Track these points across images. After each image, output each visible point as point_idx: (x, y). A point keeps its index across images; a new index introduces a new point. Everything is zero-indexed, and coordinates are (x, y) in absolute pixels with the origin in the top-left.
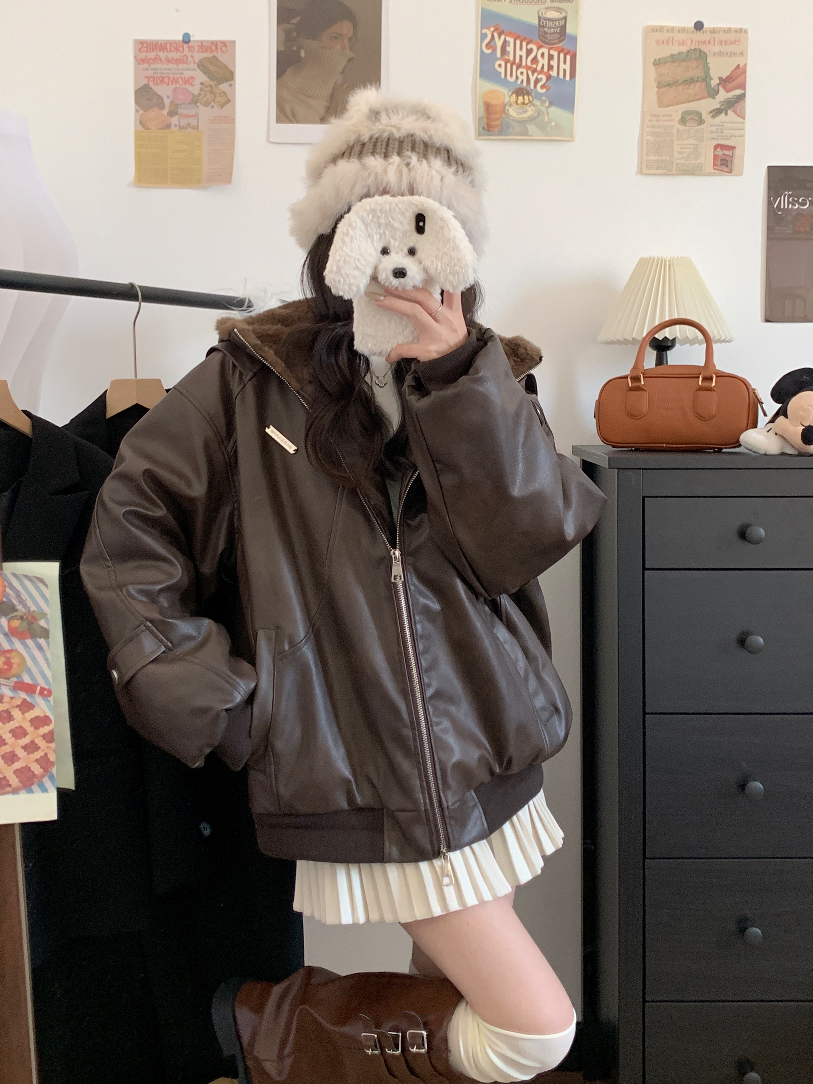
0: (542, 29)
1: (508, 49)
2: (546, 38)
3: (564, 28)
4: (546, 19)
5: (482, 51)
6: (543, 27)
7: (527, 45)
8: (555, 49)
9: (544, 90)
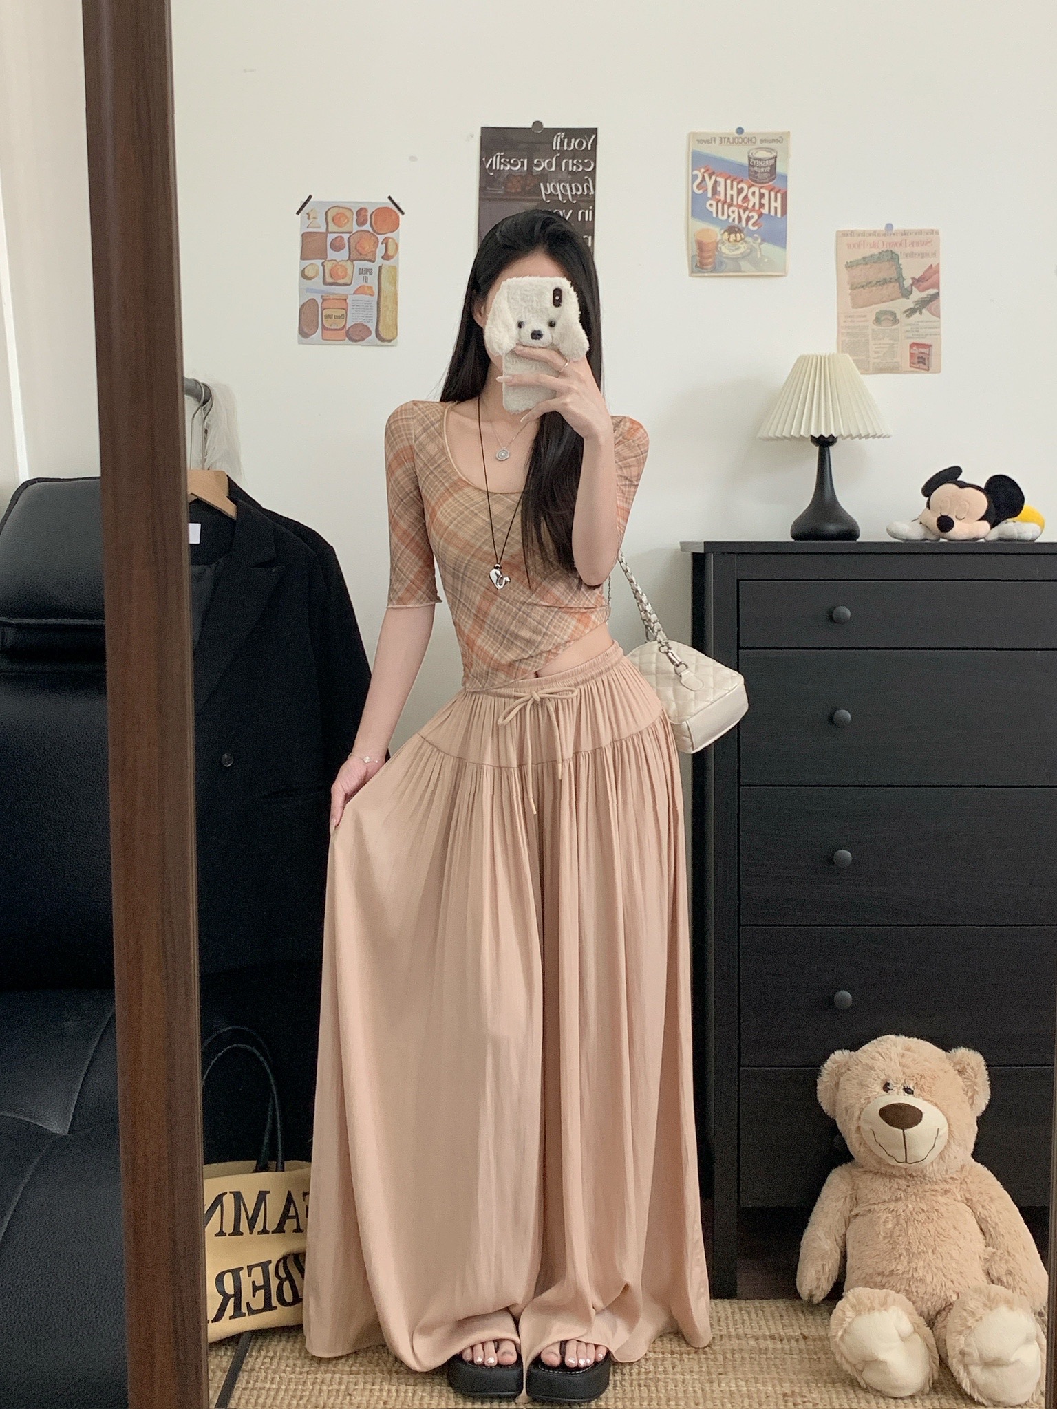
0: (752, 169)
1: (719, 189)
2: (757, 177)
3: (773, 167)
4: (756, 159)
5: (693, 192)
6: (753, 166)
7: (738, 183)
8: (766, 188)
9: (756, 228)
